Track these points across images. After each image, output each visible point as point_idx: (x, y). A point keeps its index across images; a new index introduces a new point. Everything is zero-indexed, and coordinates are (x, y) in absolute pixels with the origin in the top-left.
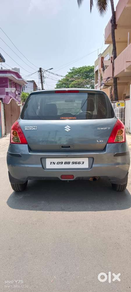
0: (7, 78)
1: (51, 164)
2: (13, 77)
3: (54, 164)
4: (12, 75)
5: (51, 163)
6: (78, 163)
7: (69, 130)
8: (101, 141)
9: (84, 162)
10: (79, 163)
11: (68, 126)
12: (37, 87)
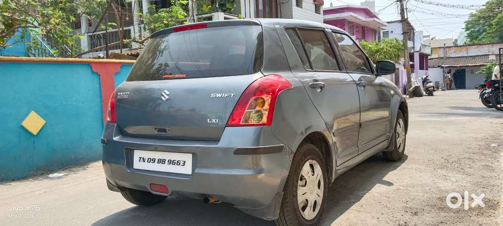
0: (344, 19)
1: (140, 161)
2: (353, 17)
3: (144, 161)
4: (352, 14)
5: (140, 158)
6: (176, 162)
7: (167, 97)
8: (214, 121)
9: (185, 162)
10: (178, 163)
11: (166, 91)
12: (413, 29)
